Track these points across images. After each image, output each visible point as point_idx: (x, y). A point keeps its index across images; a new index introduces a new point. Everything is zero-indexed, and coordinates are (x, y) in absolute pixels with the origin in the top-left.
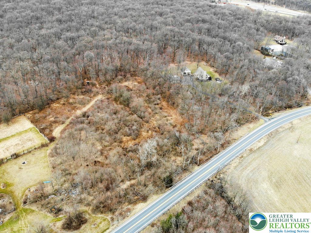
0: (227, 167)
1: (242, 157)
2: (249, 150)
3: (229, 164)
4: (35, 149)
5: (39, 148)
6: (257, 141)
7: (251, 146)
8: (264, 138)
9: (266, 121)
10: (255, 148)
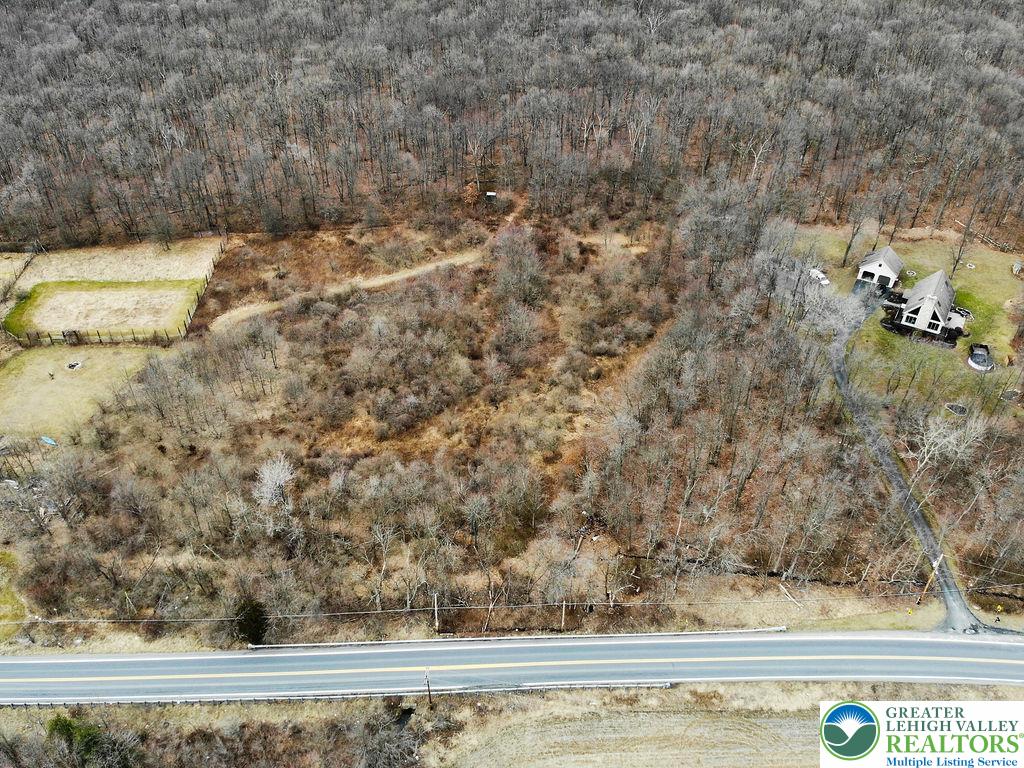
0: (524, 700)
1: (632, 701)
2: (694, 693)
3: (542, 693)
4: (136, 341)
5: (145, 342)
6: (778, 682)
7: (723, 683)
8: (835, 689)
9: (946, 625)
10: (737, 704)
